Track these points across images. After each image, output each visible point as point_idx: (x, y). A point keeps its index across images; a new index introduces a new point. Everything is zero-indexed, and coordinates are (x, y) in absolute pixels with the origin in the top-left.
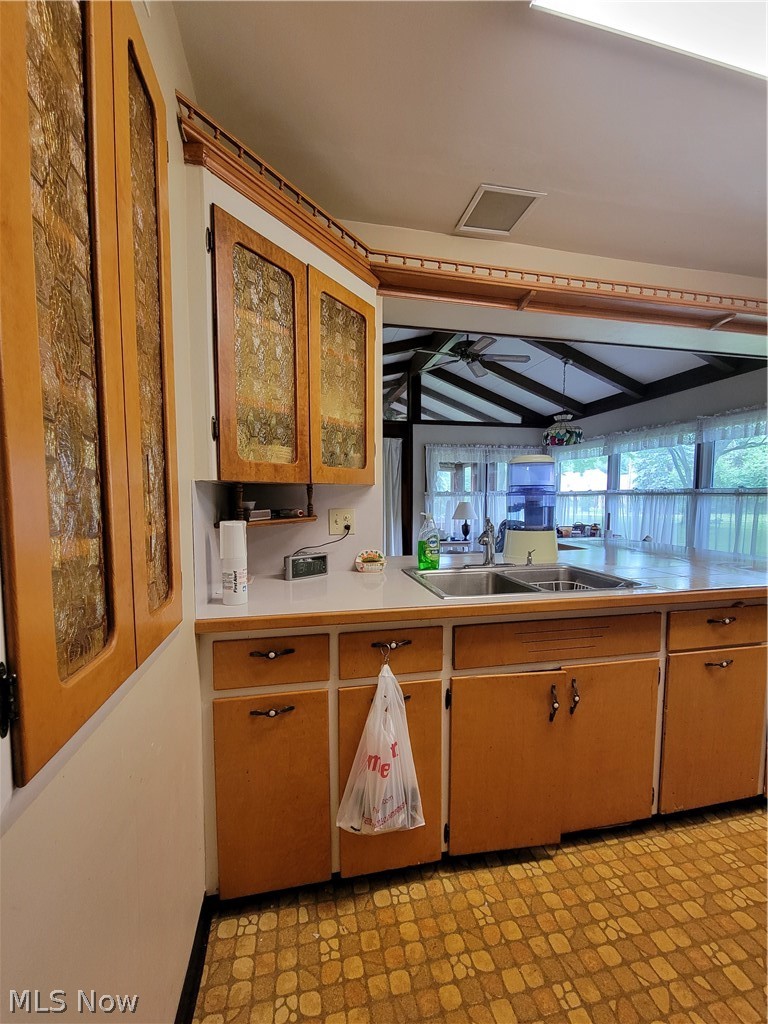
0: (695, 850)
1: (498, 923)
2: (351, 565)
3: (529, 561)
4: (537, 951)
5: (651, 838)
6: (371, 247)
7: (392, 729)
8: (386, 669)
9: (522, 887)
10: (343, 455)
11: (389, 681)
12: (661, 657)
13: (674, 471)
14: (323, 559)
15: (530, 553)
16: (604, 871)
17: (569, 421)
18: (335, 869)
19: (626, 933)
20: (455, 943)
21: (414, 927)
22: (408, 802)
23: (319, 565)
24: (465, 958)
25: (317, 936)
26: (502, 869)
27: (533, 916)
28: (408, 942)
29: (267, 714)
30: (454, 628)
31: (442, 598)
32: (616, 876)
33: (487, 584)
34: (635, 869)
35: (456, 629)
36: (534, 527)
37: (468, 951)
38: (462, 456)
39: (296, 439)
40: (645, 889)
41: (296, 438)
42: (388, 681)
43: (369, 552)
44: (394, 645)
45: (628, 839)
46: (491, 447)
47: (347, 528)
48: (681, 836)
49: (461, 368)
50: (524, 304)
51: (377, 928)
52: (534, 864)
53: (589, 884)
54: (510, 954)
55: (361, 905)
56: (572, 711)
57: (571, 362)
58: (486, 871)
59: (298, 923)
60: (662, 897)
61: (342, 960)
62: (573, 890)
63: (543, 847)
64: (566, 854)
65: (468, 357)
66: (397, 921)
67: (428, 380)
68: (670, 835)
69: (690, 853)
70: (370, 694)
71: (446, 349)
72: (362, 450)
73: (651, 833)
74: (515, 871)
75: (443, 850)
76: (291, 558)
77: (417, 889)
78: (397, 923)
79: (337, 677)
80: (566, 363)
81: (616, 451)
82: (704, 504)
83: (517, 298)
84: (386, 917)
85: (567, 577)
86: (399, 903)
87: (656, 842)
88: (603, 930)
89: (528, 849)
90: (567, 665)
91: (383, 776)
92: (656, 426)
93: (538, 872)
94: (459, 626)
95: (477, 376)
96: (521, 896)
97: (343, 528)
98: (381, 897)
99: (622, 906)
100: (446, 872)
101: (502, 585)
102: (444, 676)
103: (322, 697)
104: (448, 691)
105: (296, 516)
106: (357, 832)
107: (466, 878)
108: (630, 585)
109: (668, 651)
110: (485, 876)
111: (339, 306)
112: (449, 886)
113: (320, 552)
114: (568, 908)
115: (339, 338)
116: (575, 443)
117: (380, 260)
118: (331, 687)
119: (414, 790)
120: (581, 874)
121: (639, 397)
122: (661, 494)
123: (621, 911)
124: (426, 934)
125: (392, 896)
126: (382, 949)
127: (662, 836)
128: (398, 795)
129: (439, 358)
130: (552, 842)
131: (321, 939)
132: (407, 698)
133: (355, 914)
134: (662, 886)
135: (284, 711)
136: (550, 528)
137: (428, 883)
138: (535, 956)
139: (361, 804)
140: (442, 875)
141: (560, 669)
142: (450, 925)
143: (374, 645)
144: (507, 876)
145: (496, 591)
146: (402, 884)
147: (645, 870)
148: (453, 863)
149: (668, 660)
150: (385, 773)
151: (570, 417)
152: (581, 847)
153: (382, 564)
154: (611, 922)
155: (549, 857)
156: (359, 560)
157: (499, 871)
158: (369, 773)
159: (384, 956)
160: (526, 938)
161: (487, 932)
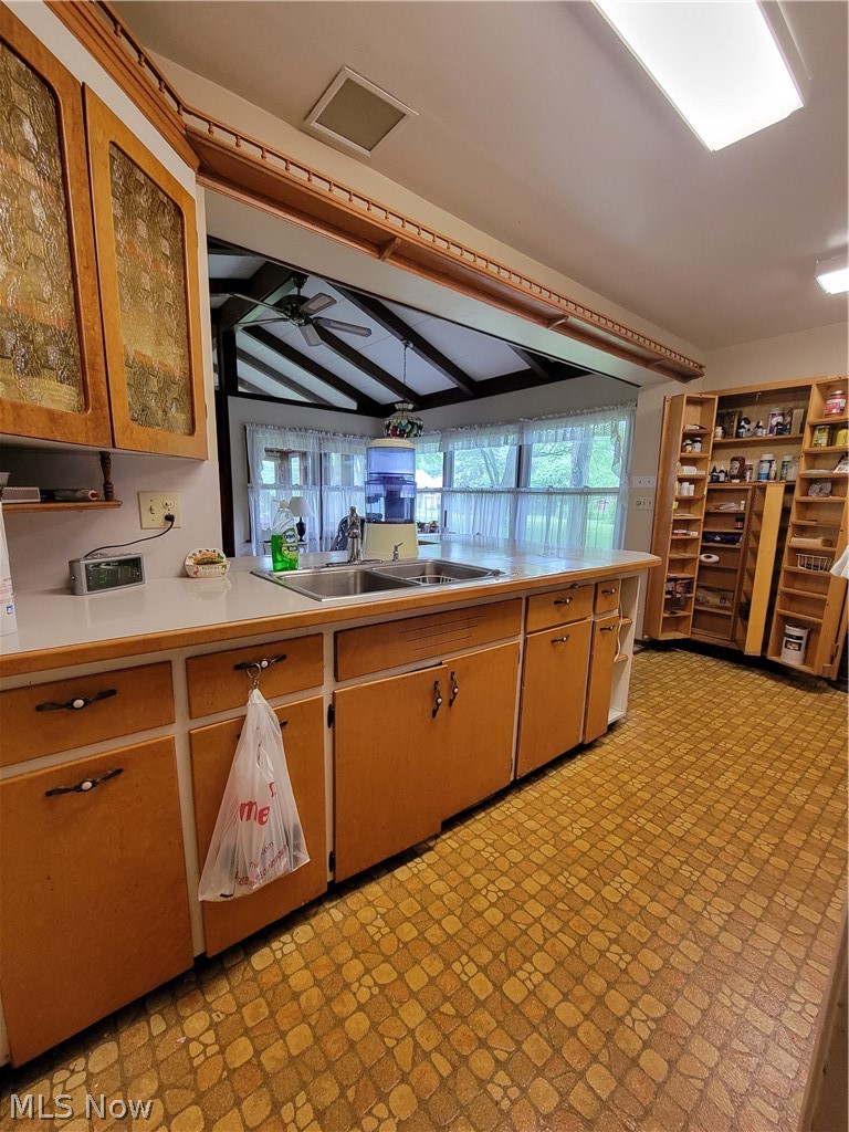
0: (542, 801)
1: (393, 930)
2: (178, 569)
3: (396, 555)
4: (433, 941)
5: (509, 802)
6: (186, 100)
7: (270, 765)
8: (256, 696)
9: (410, 886)
10: (160, 412)
11: (261, 707)
12: (520, 639)
13: (486, 475)
14: (135, 563)
15: (396, 547)
16: (478, 844)
17: (410, 411)
18: (198, 950)
19: (503, 891)
20: (353, 969)
21: (307, 973)
22: (290, 844)
23: (129, 570)
24: (367, 980)
25: (182, 1040)
26: (388, 876)
27: (424, 909)
28: (301, 993)
29: (78, 788)
30: (336, 634)
31: (319, 600)
32: (488, 845)
33: (355, 584)
34: (502, 833)
35: (339, 635)
36: (396, 520)
37: (368, 971)
38: (291, 442)
39: (84, 374)
40: (512, 847)
41: (83, 372)
42: (259, 709)
43: (203, 550)
44: (265, 663)
45: (493, 808)
46: (325, 435)
47: (170, 518)
48: (530, 793)
49: (290, 331)
50: (387, 253)
51: (262, 994)
52: (418, 860)
53: (468, 860)
54: (409, 953)
55: (237, 978)
56: (451, 703)
57: (411, 345)
58: (373, 884)
59: (152, 1037)
60: (524, 849)
61: (222, 1051)
62: (455, 871)
63: (424, 842)
64: (444, 841)
65: (300, 316)
66: (284, 976)
67: (244, 341)
68: (523, 794)
69: (539, 805)
70: (236, 731)
71: (272, 299)
72: (187, 409)
73: (509, 798)
74: (401, 873)
75: (329, 880)
76: (83, 562)
77: (302, 932)
78: (285, 978)
79: (186, 716)
80: (406, 346)
81: (450, 449)
82: (524, 502)
83: (381, 243)
84: (271, 978)
85: (433, 570)
86: (284, 955)
87: (514, 803)
88: (485, 897)
89: (411, 848)
90: (447, 659)
91: (262, 823)
92: (486, 426)
93: (424, 866)
94: (339, 632)
95: (310, 345)
96: (410, 895)
97: (163, 520)
98: (261, 959)
99: (497, 869)
100: (332, 901)
101: (372, 582)
102: (325, 692)
103: (166, 748)
104: (330, 707)
105: (86, 499)
106: (229, 899)
107: (354, 900)
108: (496, 573)
109: (526, 633)
110: (373, 890)
111: (141, 178)
112: (336, 914)
113: (131, 552)
114: (453, 889)
115: (143, 230)
116: (416, 436)
117: (202, 127)
118: (177, 732)
119: (296, 828)
120: (460, 854)
121: (472, 394)
122: (489, 492)
123: (497, 874)
124: (321, 975)
125: (273, 951)
126: (272, 1014)
127: (517, 797)
128: (278, 840)
129: (262, 313)
130: (431, 834)
131: (189, 1041)
132: (283, 725)
133: (231, 991)
134: (524, 840)
135: (108, 778)
136: (411, 521)
137: (313, 921)
138: (432, 945)
139: (233, 863)
140: (327, 906)
141: (441, 664)
142: (345, 952)
143: (238, 667)
144: (394, 881)
145: (366, 589)
146: (283, 933)
147: (509, 831)
148: (338, 890)
149: (526, 641)
150: (264, 819)
151: (411, 406)
152: (455, 830)
153: (225, 566)
154: (491, 887)
155: (431, 849)
156: (190, 562)
157: (386, 880)
158: (243, 825)
159: (275, 1021)
160: (421, 933)
161: (384, 944)
